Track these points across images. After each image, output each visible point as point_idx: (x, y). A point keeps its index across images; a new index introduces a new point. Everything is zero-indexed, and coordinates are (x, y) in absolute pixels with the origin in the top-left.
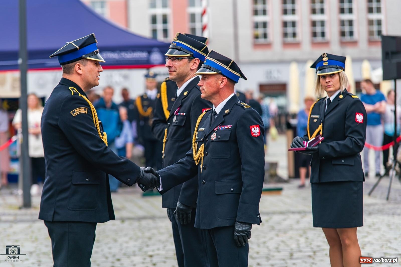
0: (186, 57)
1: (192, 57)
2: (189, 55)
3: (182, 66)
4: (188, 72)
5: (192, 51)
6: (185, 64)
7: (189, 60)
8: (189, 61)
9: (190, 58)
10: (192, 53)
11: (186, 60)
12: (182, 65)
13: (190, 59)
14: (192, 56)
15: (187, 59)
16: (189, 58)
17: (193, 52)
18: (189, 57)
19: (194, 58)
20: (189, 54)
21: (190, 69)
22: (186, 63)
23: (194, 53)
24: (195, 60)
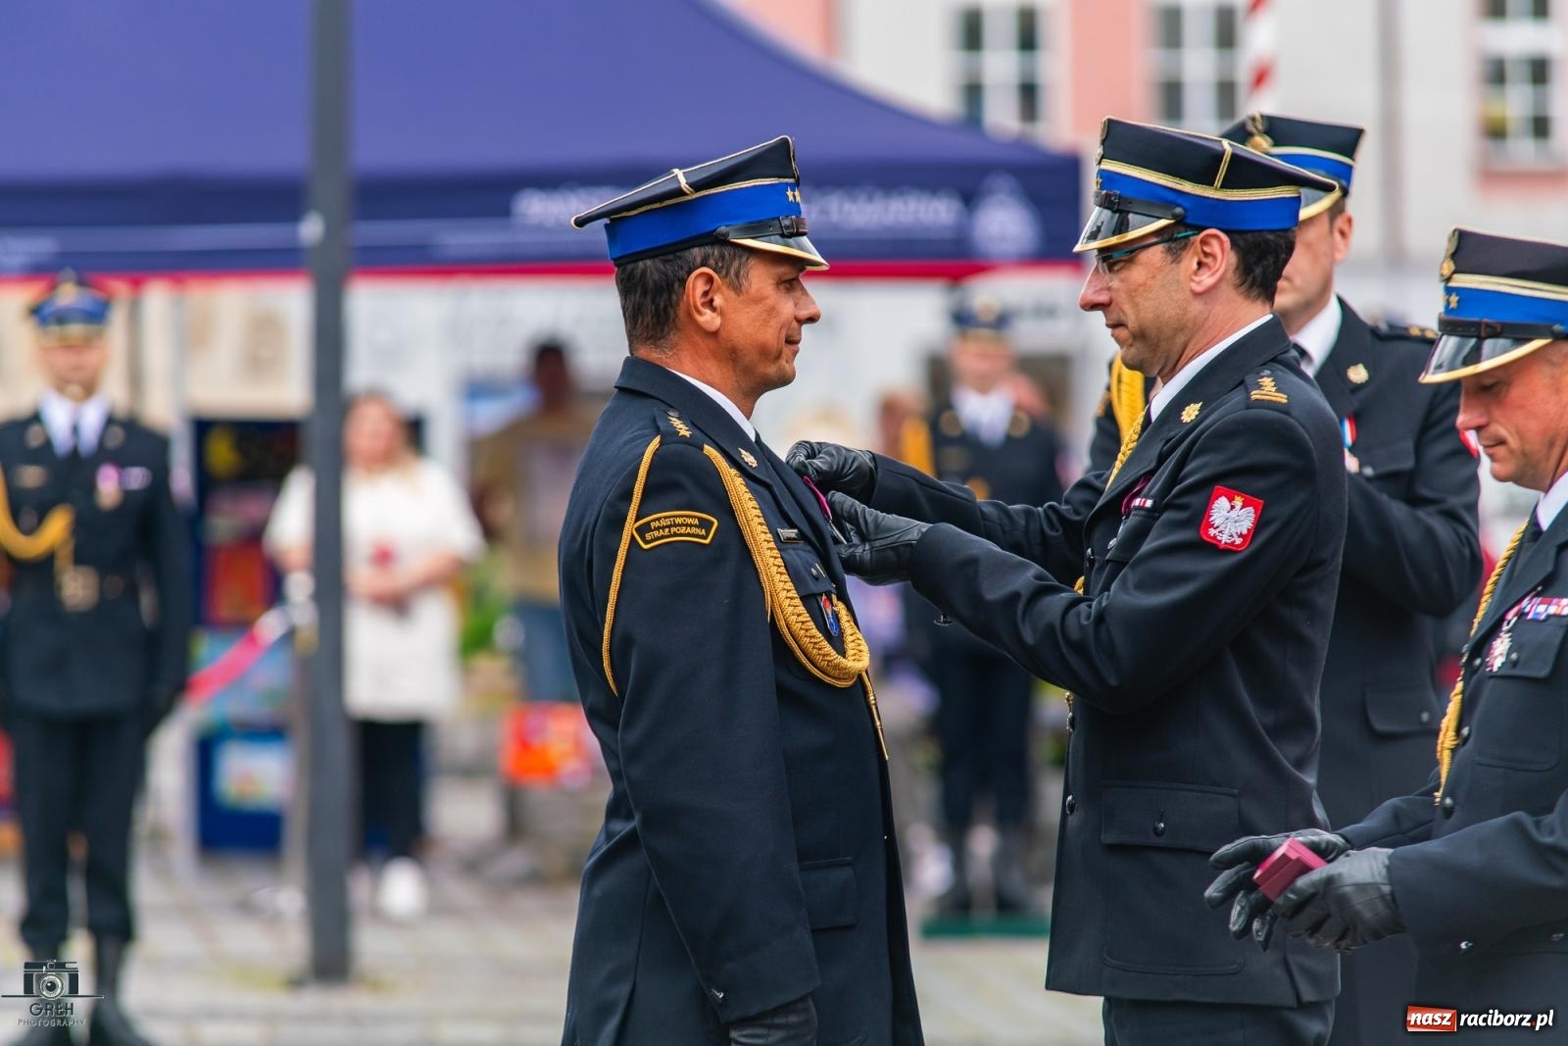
0: (1154, 240)
1: (1181, 228)
2: (1163, 223)
3: (1141, 289)
4: (1185, 310)
5: (1171, 196)
6: (1153, 277)
7: (1169, 250)
8: (1170, 258)
9: (1173, 239)
10: (1179, 210)
11: (1156, 254)
12: (1141, 285)
13: (1173, 246)
14: (1180, 222)
15: (1160, 248)
16: (1171, 240)
17: (1180, 200)
18: (1166, 237)
19: (1198, 234)
20: (1160, 218)
21: (1188, 294)
22: (1160, 269)
23: (1184, 209)
24: (1204, 242)
